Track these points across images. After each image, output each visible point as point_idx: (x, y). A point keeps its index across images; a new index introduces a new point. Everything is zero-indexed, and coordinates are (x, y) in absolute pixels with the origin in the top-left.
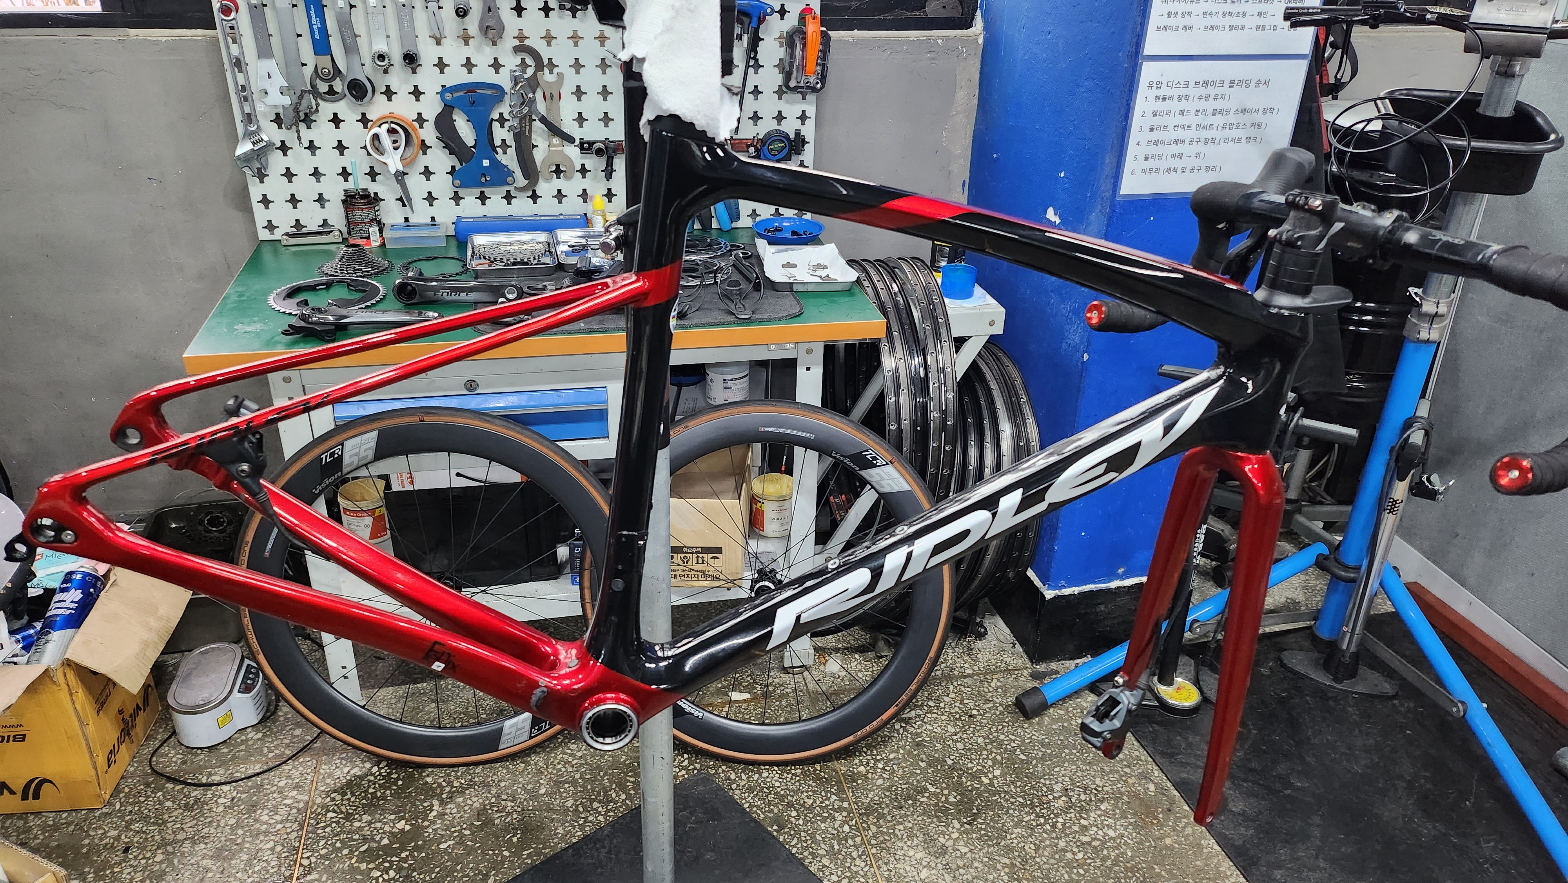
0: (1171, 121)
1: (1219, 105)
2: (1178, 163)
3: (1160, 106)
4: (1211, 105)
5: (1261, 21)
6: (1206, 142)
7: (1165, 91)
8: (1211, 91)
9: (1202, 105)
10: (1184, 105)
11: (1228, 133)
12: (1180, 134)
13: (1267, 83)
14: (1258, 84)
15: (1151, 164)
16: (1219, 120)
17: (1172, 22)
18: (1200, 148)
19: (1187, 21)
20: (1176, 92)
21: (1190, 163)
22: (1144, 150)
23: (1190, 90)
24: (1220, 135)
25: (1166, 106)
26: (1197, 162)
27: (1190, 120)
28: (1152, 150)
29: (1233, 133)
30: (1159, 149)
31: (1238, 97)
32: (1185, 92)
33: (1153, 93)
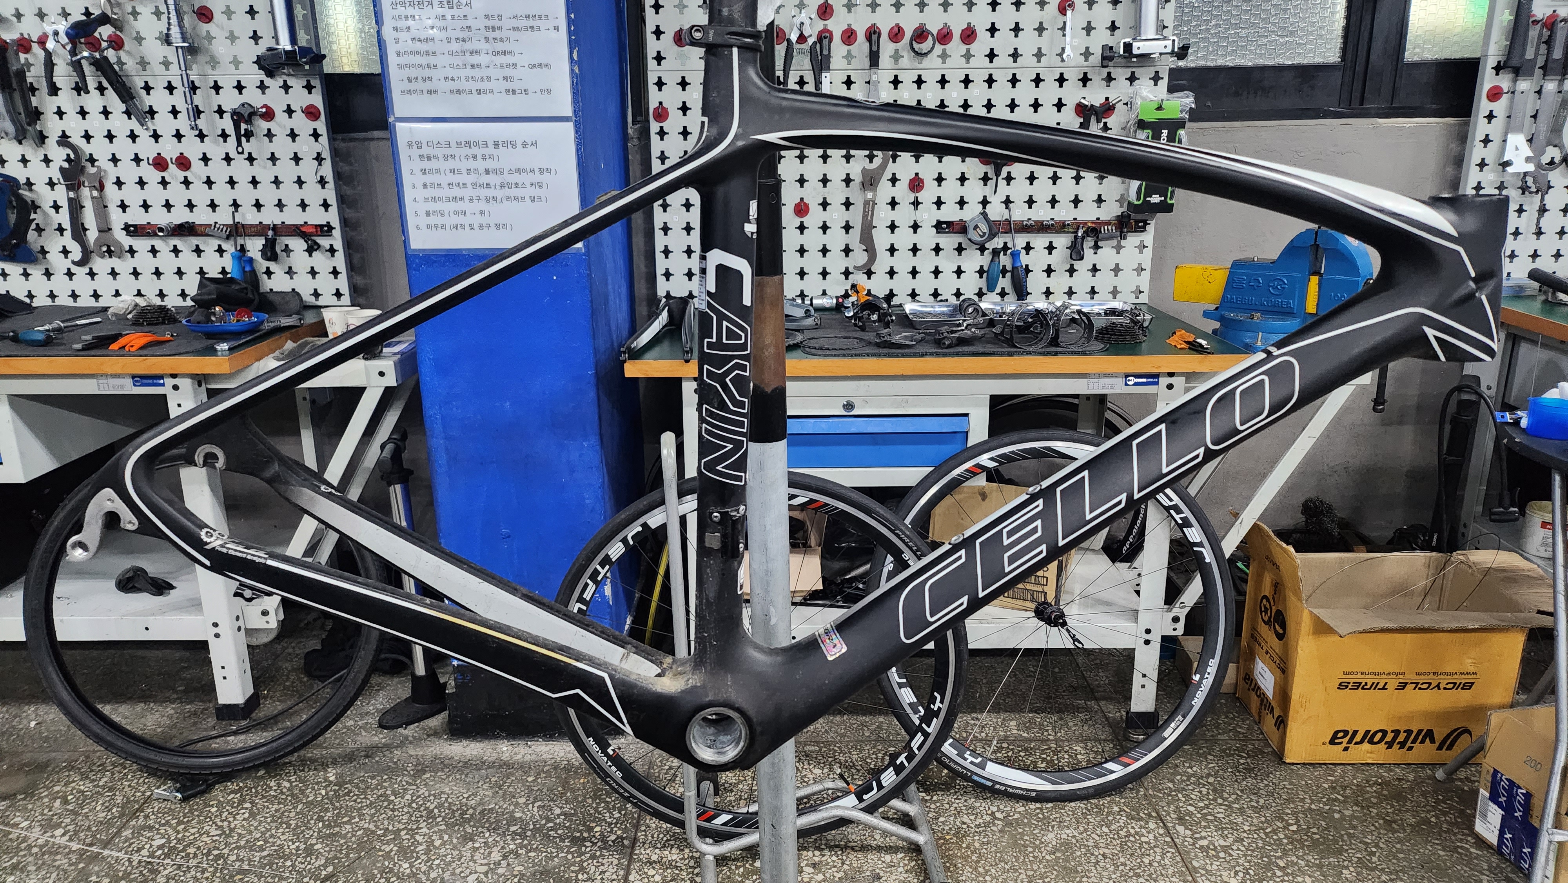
0: (444, 179)
2: (460, 220)
3: (426, 165)
4: (481, 165)
5: (509, 85)
7: (425, 151)
11: (507, 192)
12: (456, 192)
14: (524, 145)
16: (493, 179)
17: (412, 86)
18: (482, 205)
20: (440, 152)
21: (477, 220)
22: (422, 207)
23: (454, 150)
24: (499, 193)
25: (433, 164)
26: (484, 220)
27: (464, 178)
28: (432, 206)
29: (514, 192)
30: (438, 206)
31: (507, 159)
32: (448, 152)
33: (415, 152)
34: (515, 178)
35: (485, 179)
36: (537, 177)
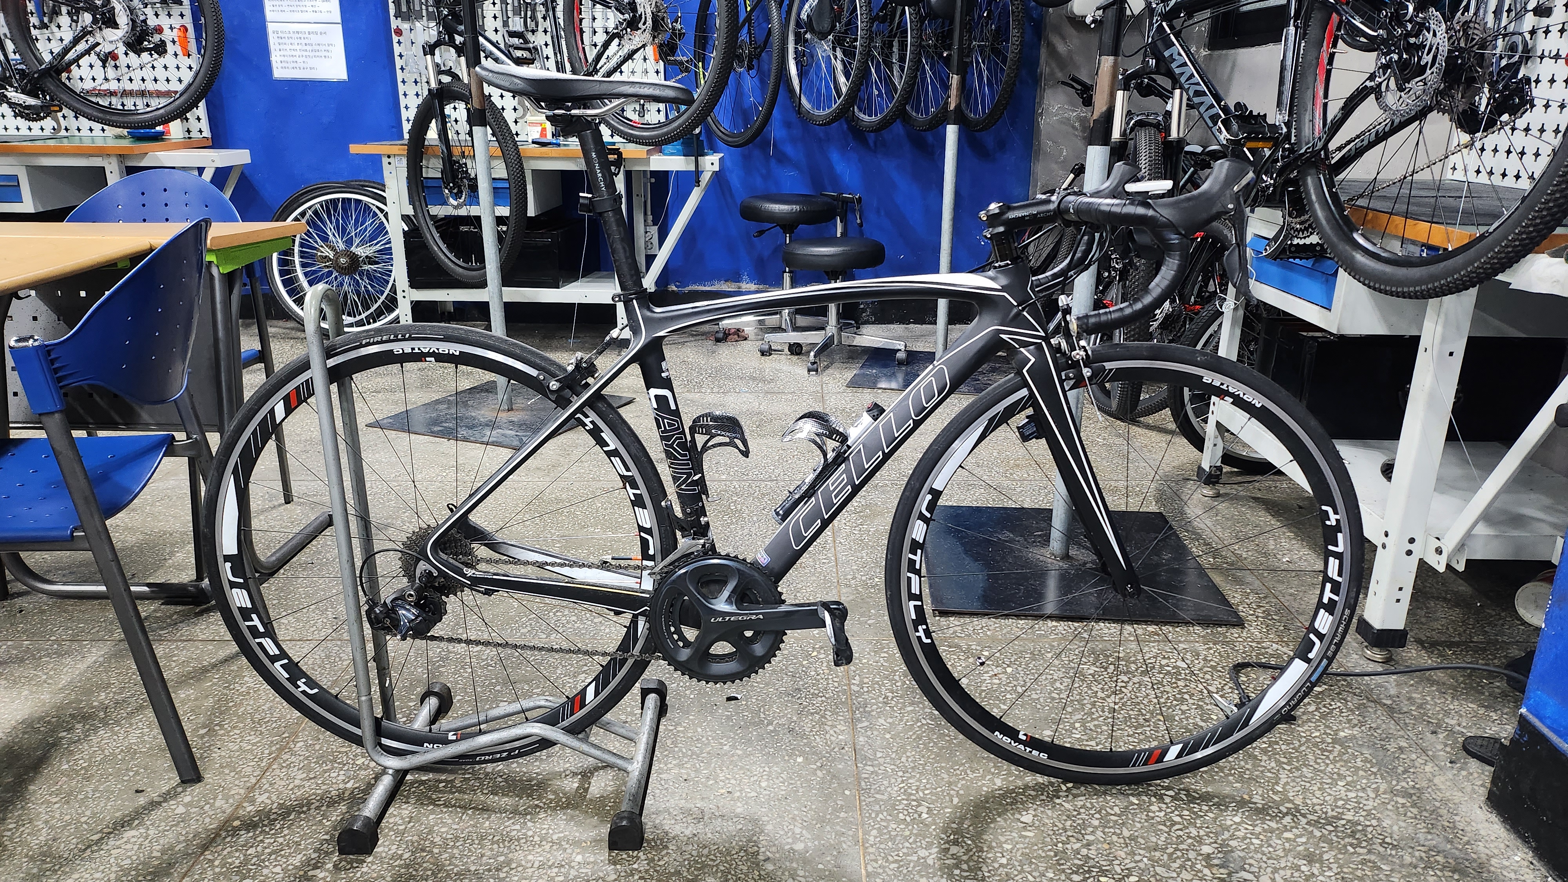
0: (288, 47)
1: (306, 41)
2: (295, 65)
3: (281, 41)
4: (303, 41)
5: (314, 9)
6: (306, 56)
7: (280, 35)
8: (300, 35)
9: (299, 41)
10: (291, 41)
11: (314, 54)
12: (294, 53)
13: (325, 33)
14: (321, 33)
15: (284, 65)
16: (308, 48)
17: (275, 8)
18: (304, 59)
19: (280, 9)
20: (286, 36)
21: (302, 65)
22: (279, 59)
23: (292, 35)
24: (311, 54)
25: (283, 41)
26: (305, 65)
27: (296, 47)
28: (283, 59)
29: (317, 54)
30: (286, 59)
31: (314, 39)
32: (290, 36)
33: (276, 35)
34: (317, 48)
35: (305, 48)
36: (327, 48)
